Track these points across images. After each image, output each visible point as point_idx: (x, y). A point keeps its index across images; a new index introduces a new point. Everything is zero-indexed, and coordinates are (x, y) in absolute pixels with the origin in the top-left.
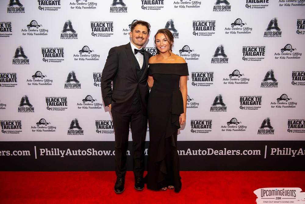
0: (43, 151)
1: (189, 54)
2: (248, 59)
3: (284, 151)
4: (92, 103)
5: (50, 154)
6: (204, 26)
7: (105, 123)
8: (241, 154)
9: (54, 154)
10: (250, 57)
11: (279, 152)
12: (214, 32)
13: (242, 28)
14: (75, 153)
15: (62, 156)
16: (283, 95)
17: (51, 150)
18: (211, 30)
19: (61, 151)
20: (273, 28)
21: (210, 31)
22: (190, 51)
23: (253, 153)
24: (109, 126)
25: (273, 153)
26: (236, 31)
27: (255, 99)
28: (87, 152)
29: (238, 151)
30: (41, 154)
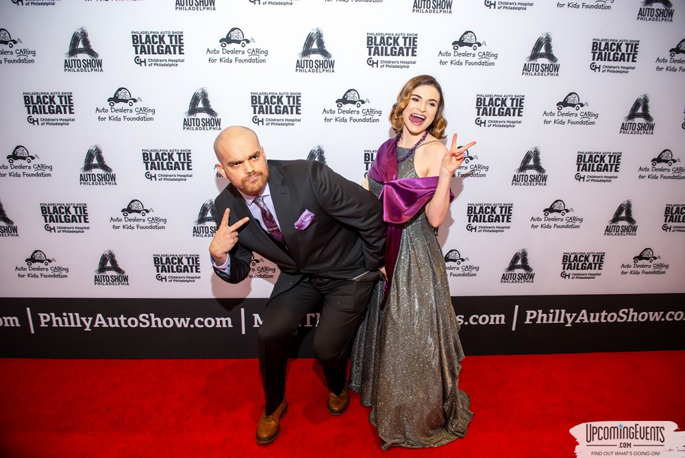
0: (45, 318)
1: (357, 109)
2: (487, 122)
3: (551, 315)
4: (143, 218)
5: (61, 325)
6: (392, 46)
7: (175, 261)
8: (466, 323)
9: (70, 323)
10: (492, 118)
11: (541, 317)
12: (413, 61)
13: (476, 52)
14: (114, 323)
15: (88, 329)
16: (557, 201)
17: (62, 317)
18: (407, 55)
19: (84, 319)
20: (542, 56)
21: (405, 58)
22: (360, 103)
23: (489, 321)
24: (183, 266)
25: (530, 320)
26: (463, 59)
27: (498, 211)
28: (140, 321)
29: (460, 318)
30: (43, 325)
